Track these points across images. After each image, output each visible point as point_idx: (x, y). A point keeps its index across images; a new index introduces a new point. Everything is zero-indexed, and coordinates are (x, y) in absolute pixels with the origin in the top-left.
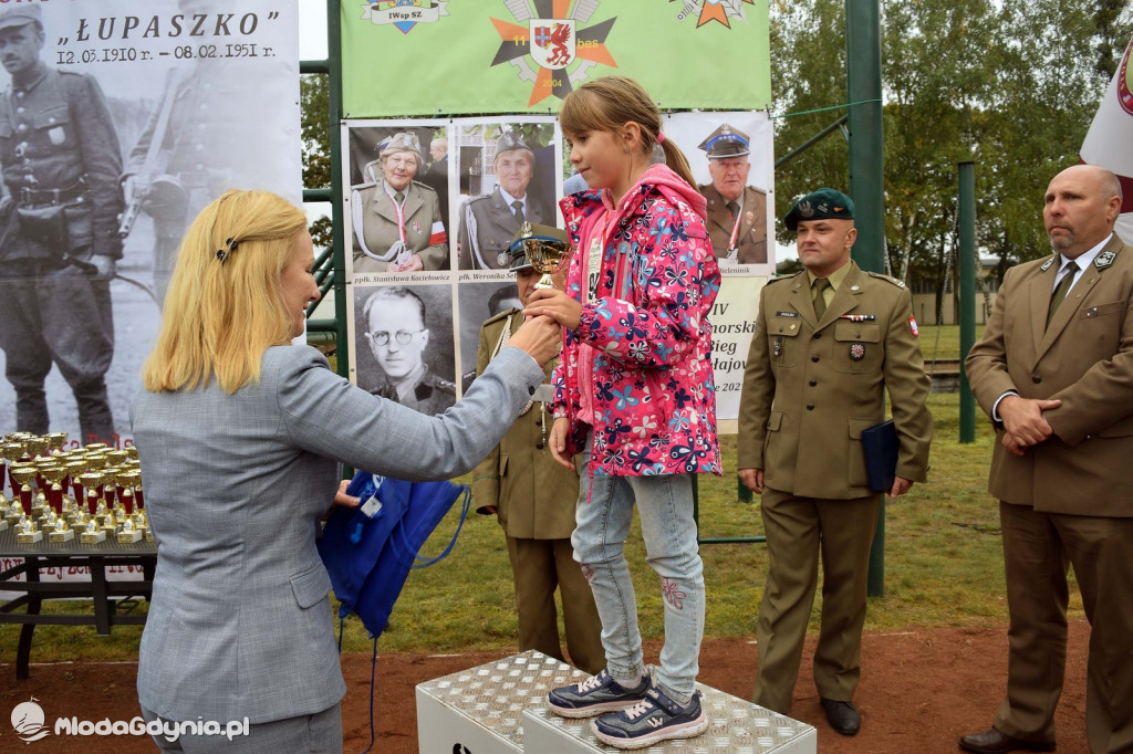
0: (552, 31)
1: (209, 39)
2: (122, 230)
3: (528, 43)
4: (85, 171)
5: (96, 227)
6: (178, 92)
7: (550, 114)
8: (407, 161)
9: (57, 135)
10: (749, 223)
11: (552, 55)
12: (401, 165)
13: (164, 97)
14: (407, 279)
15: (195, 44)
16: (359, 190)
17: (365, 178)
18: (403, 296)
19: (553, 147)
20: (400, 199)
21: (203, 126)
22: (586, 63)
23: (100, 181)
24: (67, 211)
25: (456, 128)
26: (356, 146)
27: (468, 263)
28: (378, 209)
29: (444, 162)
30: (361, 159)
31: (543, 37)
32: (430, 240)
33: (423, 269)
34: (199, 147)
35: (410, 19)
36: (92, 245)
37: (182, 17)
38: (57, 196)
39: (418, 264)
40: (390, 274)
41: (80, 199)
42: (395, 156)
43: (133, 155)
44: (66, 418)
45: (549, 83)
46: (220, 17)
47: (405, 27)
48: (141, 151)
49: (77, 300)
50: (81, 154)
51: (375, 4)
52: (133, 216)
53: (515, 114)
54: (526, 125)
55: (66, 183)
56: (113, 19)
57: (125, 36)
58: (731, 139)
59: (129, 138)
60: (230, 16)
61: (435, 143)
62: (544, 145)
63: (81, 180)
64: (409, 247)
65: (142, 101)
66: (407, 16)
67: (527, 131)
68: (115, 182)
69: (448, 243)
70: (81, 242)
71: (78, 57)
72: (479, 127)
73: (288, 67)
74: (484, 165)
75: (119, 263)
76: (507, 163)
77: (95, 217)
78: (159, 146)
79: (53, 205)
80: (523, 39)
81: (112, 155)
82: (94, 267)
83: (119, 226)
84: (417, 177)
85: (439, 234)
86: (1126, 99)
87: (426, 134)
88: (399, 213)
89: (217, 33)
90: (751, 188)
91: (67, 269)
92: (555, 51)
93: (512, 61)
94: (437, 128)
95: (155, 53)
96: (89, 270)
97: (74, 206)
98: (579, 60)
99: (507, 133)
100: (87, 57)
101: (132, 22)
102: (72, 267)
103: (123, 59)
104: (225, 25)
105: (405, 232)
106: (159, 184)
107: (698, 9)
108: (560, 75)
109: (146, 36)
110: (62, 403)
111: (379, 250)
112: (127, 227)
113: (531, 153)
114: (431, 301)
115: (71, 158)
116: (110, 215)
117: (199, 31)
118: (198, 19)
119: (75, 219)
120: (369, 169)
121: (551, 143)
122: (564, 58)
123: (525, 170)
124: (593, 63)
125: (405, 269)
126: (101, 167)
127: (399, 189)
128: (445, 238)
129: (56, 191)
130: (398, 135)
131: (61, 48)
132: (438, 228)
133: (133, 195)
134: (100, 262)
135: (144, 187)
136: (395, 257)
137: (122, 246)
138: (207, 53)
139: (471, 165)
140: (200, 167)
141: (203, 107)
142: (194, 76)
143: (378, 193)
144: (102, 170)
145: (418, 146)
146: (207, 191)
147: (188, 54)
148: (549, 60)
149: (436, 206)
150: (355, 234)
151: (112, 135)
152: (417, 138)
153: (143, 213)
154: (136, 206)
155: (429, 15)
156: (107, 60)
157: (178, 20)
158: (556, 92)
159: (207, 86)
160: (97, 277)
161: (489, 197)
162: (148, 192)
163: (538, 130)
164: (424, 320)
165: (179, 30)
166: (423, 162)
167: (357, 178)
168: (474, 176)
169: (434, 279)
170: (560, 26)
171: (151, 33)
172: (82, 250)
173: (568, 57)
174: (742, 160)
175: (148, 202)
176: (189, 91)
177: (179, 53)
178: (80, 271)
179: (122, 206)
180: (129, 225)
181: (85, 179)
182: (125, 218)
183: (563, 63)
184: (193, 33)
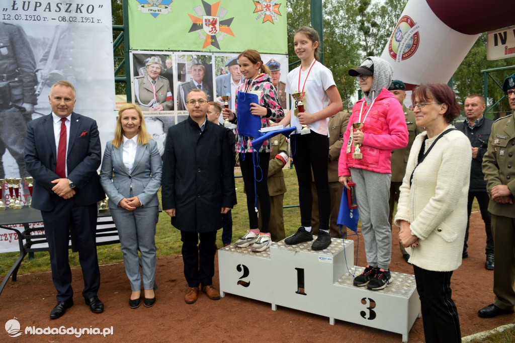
0: (211, 21)
1: (73, 14)
2: (37, 93)
3: (202, 25)
4: (18, 67)
5: (24, 91)
6: (60, 36)
7: (210, 52)
8: (157, 68)
9: (4, 51)
10: (280, 94)
11: (211, 30)
12: (155, 69)
13: (54, 38)
14: (157, 114)
15: (67, 15)
16: (137, 78)
17: (140, 74)
18: (155, 120)
19: (211, 64)
20: (154, 82)
21: (72, 50)
22: (223, 34)
23: (26, 72)
24: (11, 84)
25: (175, 56)
26: (135, 61)
27: (181, 108)
28: (145, 86)
29: (171, 69)
30: (138, 67)
31: (208, 23)
32: (166, 99)
33: (164, 110)
34: (70, 59)
35: (157, 12)
36: (23, 99)
37: (61, 4)
38: (5, 77)
39: (162, 108)
40: (150, 112)
41: (16, 79)
42: (152, 65)
43: (41, 61)
44: (13, 173)
45: (210, 40)
46: (78, 5)
47: (155, 15)
48: (45, 59)
49: (17, 122)
50: (16, 60)
51: (143, 5)
52: (41, 87)
53: (197, 51)
54: (202, 56)
55: (9, 72)
56: (29, 2)
57: (35, 10)
58: (274, 64)
59: (39, 54)
60: (82, 5)
61: (167, 61)
62: (208, 64)
63: (17, 71)
64: (158, 101)
65: (44, 38)
66: (155, 11)
67: (202, 58)
68: (32, 72)
69: (173, 100)
70: (18, 98)
71: (13, 17)
72: (184, 56)
73: (108, 28)
74: (187, 70)
75: (36, 106)
76: (195, 70)
77: (24, 87)
78: (53, 58)
79: (3, 81)
80: (200, 23)
81: (31, 61)
82: (24, 108)
83: (35, 91)
84: (161, 74)
85: (170, 97)
86: (392, 53)
87: (164, 58)
88: (154, 88)
89: (77, 12)
90: (281, 82)
91: (12, 109)
92: (212, 28)
93: (197, 31)
94: (168, 55)
95: (49, 18)
96: (22, 110)
97: (14, 82)
98: (220, 32)
99: (195, 58)
100: (17, 17)
101: (38, 4)
102: (13, 108)
103: (34, 20)
104: (80, 9)
105: (156, 95)
106: (53, 74)
107: (263, 16)
108: (214, 37)
109: (45, 11)
110: (11, 166)
111: (146, 102)
112: (39, 92)
113: (204, 67)
114: (167, 122)
115: (11, 61)
116: (31, 86)
117: (69, 11)
118: (68, 5)
119: (14, 87)
120: (141, 70)
121: (211, 63)
122: (215, 31)
123: (202, 73)
124: (226, 34)
125: (156, 110)
126: (26, 66)
127: (154, 79)
128: (172, 98)
129: (5, 75)
130: (153, 58)
131: (4, 12)
132: (169, 94)
133: (41, 78)
134: (27, 106)
135: (46, 75)
136: (152, 105)
137: (37, 100)
138: (72, 20)
139: (182, 70)
140: (71, 67)
141: (72, 42)
142: (67, 29)
143: (145, 80)
144: (26, 67)
145: (161, 62)
146: (74, 78)
147: (64, 20)
148: (210, 32)
149: (168, 86)
150: (136, 96)
151: (30, 52)
152: (160, 59)
153: (46, 86)
154: (43, 83)
155: (164, 11)
156: (27, 20)
157: (59, 5)
158: (212, 44)
159: (73, 34)
160: (26, 113)
161: (189, 83)
162: (48, 77)
163: (206, 58)
164: (164, 130)
165: (60, 9)
166: (163, 68)
167: (136, 74)
168: (183, 75)
169: (168, 114)
170: (214, 19)
171: (47, 10)
172: (18, 101)
173: (217, 31)
174: (278, 72)
175: (48, 81)
176: (65, 35)
177: (60, 19)
178: (18, 110)
179: (36, 83)
180: (40, 91)
181: (18, 70)
182: (38, 88)
183: (215, 33)
184: (66, 11)
